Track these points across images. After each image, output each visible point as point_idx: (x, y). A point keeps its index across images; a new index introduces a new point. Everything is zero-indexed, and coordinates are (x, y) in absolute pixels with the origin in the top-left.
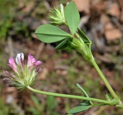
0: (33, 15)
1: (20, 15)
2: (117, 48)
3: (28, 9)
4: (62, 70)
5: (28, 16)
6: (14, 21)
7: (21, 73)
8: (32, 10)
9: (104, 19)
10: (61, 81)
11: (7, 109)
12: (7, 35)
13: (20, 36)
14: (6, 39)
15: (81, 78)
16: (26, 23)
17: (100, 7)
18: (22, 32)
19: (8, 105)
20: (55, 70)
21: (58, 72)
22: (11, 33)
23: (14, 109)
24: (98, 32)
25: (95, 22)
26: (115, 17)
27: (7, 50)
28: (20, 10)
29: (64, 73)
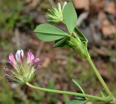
0: (39, 9)
1: (27, 9)
2: (112, 42)
3: (34, 4)
4: (62, 60)
5: (34, 10)
6: (21, 14)
7: (21, 70)
8: (38, 5)
9: (101, 16)
10: (61, 70)
11: (11, 93)
12: (15, 26)
13: (26, 28)
14: (14, 30)
15: (79, 68)
16: (32, 16)
17: (98, 5)
18: (28, 25)
19: (13, 90)
20: (56, 60)
21: (59, 62)
22: (19, 25)
23: (17, 93)
24: (96, 27)
25: (94, 18)
26: (111, 14)
27: (14, 40)
28: (27, 4)
29: (64, 63)
